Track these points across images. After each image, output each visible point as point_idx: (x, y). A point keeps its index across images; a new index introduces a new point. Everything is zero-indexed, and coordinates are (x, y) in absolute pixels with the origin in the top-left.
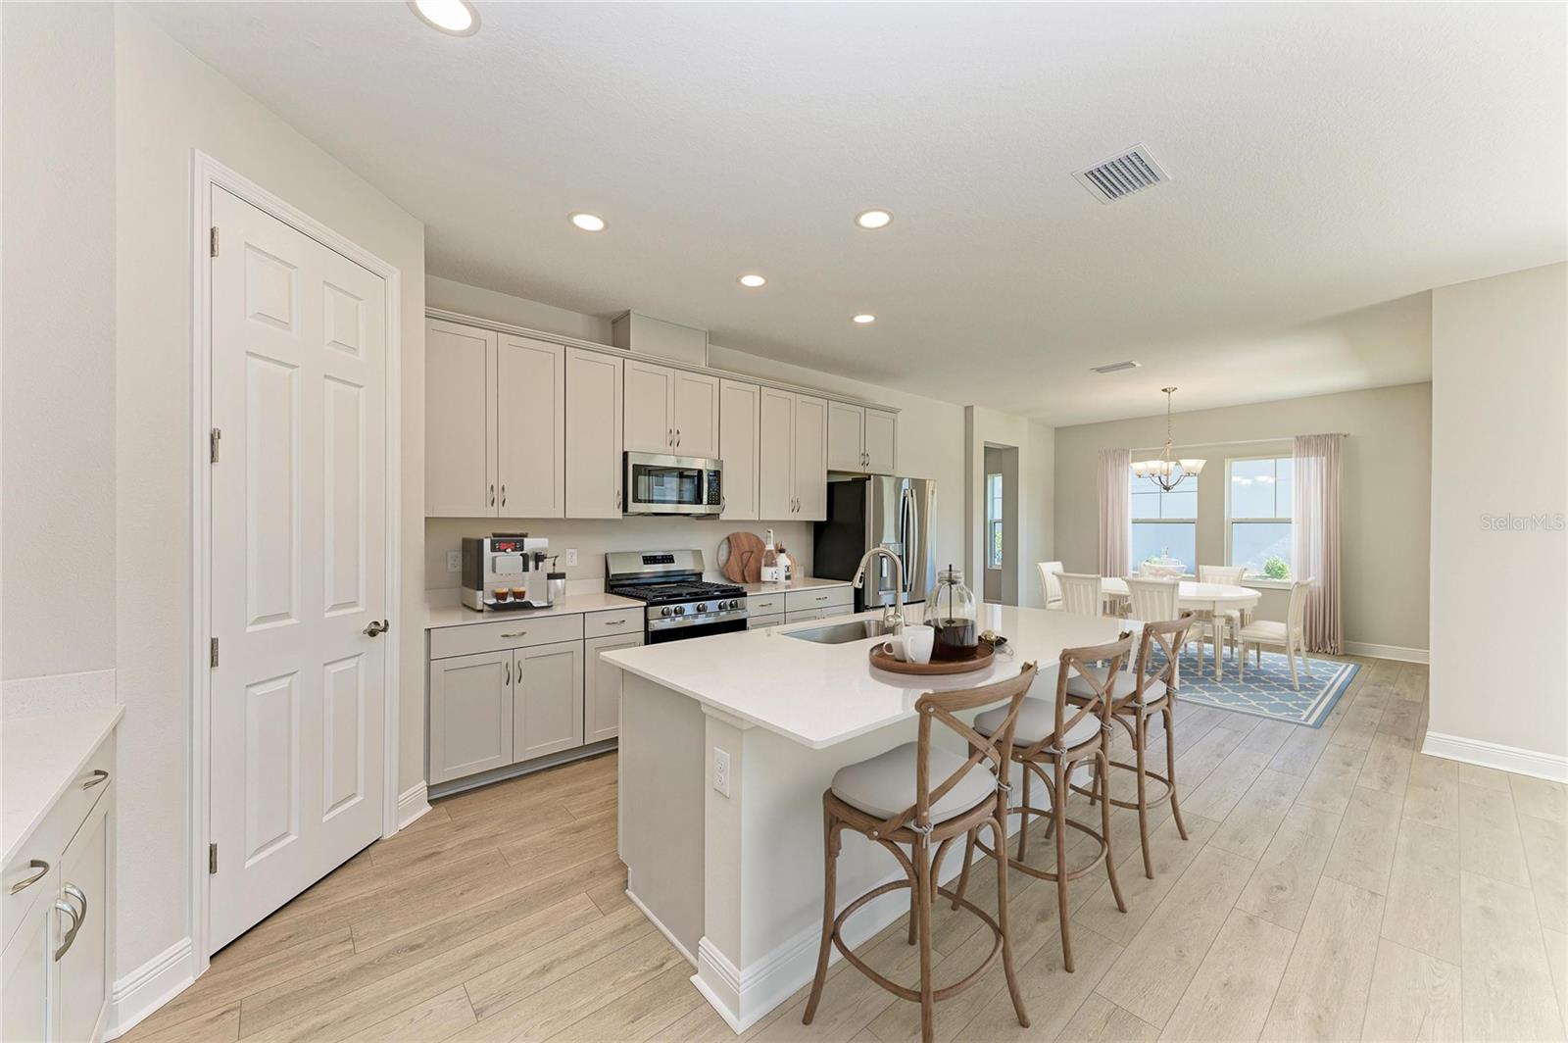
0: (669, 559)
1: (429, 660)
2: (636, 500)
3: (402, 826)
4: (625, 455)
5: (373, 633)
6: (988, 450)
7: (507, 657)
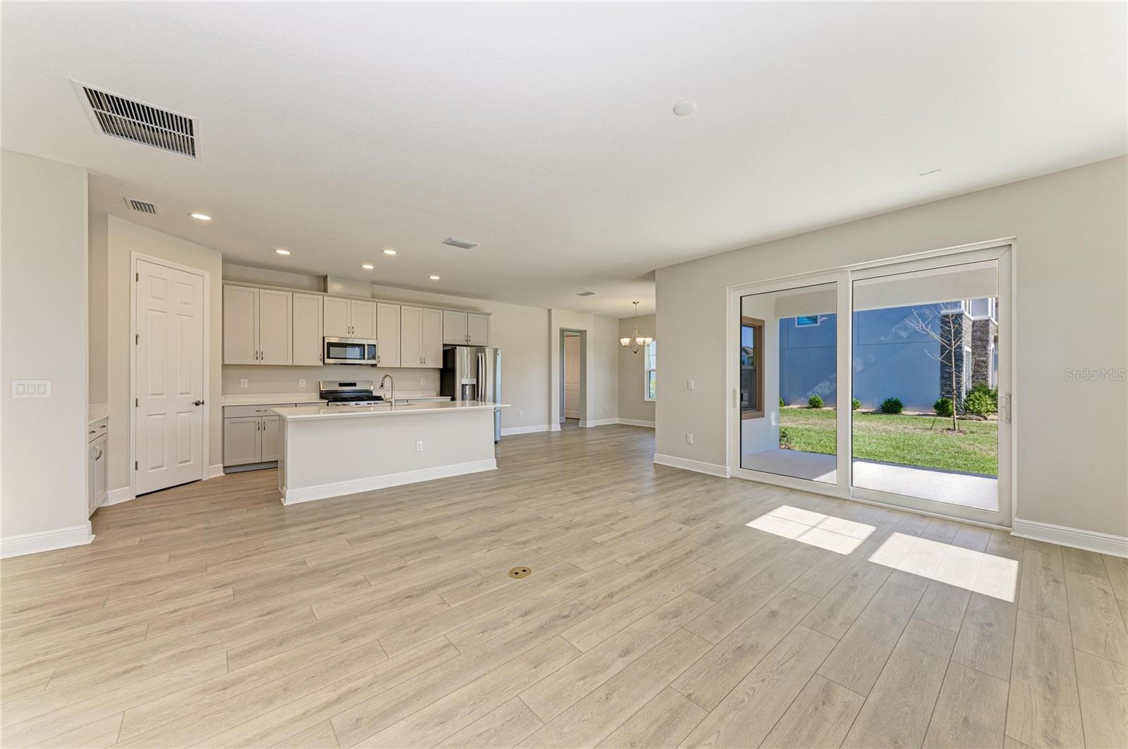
0: (354, 385)
1: (223, 418)
2: (328, 357)
3: (211, 477)
4: (324, 338)
5: (197, 404)
6: (562, 331)
7: (259, 420)
